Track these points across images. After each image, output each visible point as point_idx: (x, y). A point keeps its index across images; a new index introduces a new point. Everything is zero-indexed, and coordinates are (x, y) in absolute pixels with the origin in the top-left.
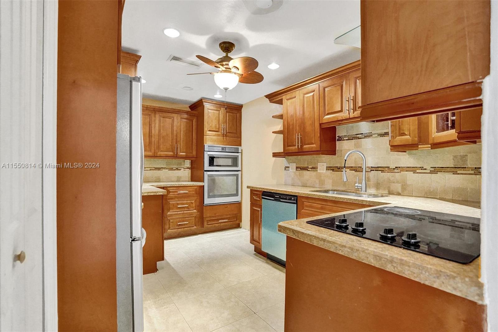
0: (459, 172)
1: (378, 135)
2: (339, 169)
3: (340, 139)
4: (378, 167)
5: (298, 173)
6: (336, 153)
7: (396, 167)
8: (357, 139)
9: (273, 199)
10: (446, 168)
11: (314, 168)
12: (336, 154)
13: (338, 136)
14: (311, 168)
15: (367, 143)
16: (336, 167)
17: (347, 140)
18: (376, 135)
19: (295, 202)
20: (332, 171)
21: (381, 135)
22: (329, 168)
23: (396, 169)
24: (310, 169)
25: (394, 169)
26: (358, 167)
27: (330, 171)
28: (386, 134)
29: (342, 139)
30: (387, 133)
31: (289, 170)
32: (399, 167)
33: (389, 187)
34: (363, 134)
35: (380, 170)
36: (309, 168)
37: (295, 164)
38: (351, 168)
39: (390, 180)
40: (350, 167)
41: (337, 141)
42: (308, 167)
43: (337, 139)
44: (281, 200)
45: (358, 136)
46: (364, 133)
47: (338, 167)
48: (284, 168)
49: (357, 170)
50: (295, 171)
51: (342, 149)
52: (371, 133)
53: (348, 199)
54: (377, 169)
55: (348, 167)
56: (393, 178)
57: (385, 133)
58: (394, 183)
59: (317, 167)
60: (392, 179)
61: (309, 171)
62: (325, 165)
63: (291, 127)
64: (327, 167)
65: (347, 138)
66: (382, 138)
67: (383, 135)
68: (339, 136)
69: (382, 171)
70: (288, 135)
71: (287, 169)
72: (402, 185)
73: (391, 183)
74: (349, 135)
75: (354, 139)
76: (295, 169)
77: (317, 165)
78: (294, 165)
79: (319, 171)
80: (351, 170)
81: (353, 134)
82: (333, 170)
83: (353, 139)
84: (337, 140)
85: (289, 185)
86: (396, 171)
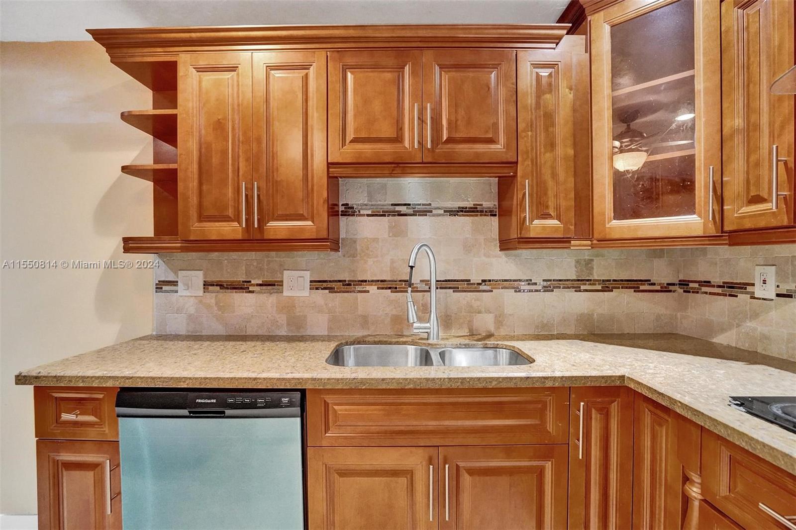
0: (583, 287)
1: (445, 211)
2: (347, 285)
3: (349, 211)
4: (446, 281)
5: (211, 298)
6: (340, 245)
7: (484, 281)
8: (395, 215)
9: (185, 412)
10: (565, 280)
11: (273, 285)
12: (340, 250)
13: (343, 205)
14: (260, 285)
15: (420, 226)
16: (340, 281)
17: (368, 215)
18: (442, 212)
19: (297, 410)
20: (327, 291)
21: (452, 211)
22: (317, 284)
23: (483, 284)
24: (257, 289)
25: (480, 284)
26: (400, 281)
27: (320, 291)
28: (462, 211)
29: (355, 212)
30: (463, 208)
31: (177, 292)
32: (490, 281)
33: (470, 323)
34: (409, 205)
35: (450, 288)
36: (253, 285)
37: (200, 274)
38: (383, 284)
39: (471, 307)
40: (378, 281)
41: (342, 215)
42: (250, 282)
43: (342, 211)
44: (228, 412)
45: (398, 208)
46: (413, 204)
47: (345, 281)
48: (155, 286)
49: (396, 288)
50: (200, 292)
51: (356, 237)
52: (430, 204)
53: (501, 380)
54: (445, 284)
55: (372, 281)
56: (478, 303)
57: (459, 207)
58: (480, 312)
59: (282, 282)
60: (476, 304)
61: (252, 292)
62: (307, 276)
63: (215, 160)
64: (311, 282)
65: (369, 212)
66: (453, 218)
67: (454, 211)
68: (347, 204)
69: (456, 289)
70: (200, 184)
71: (165, 288)
72: (496, 316)
73: (474, 314)
74: (375, 205)
75: (389, 215)
76: (202, 286)
77: (283, 277)
78: (198, 277)
79: (286, 293)
80: (383, 288)
81: (386, 203)
82: (331, 290)
83: (384, 215)
84: (340, 213)
85: (176, 337)
86: (482, 287)
